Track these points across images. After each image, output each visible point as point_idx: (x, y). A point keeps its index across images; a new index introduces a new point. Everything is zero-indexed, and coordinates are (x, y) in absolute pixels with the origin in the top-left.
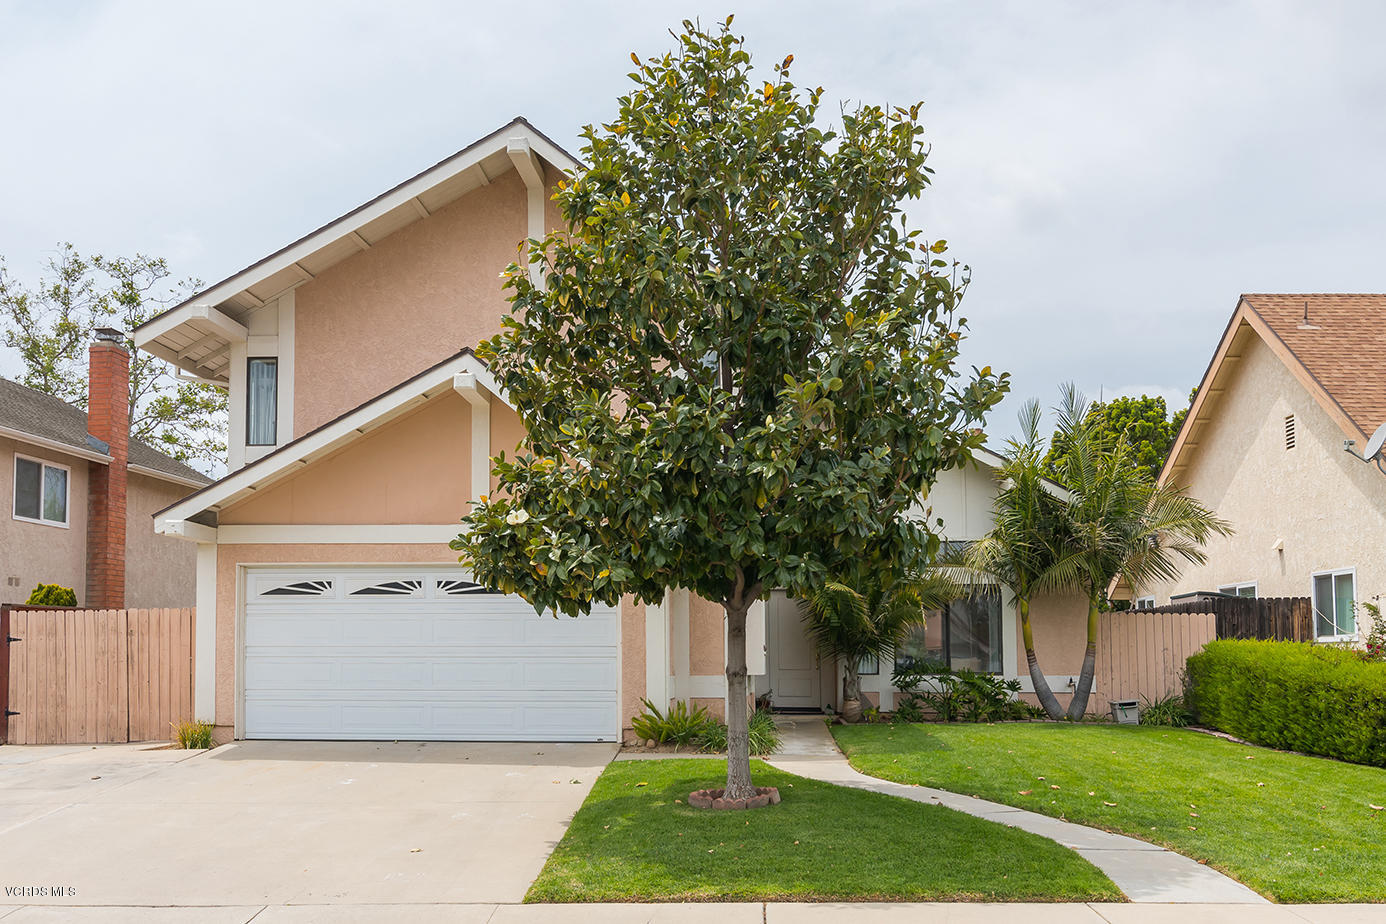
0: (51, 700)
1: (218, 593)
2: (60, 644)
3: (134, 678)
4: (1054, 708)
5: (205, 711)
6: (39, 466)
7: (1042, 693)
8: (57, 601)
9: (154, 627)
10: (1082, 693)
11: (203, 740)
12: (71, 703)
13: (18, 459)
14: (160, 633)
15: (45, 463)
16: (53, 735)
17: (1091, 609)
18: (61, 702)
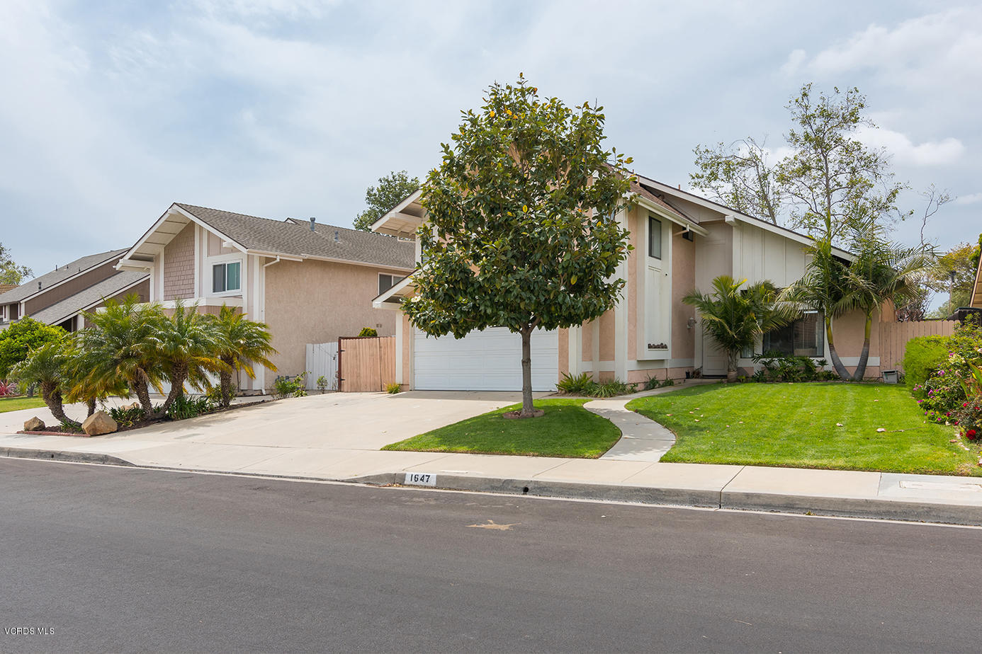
0: (355, 375)
1: (403, 330)
2: (358, 352)
3: (382, 365)
4: (844, 375)
5: (399, 380)
6: (391, 276)
7: (839, 366)
8: (368, 335)
9: (389, 344)
10: (863, 365)
11: (395, 390)
12: (362, 375)
13: (380, 275)
14: (391, 347)
15: (393, 275)
16: (356, 389)
17: (867, 321)
18: (359, 376)
